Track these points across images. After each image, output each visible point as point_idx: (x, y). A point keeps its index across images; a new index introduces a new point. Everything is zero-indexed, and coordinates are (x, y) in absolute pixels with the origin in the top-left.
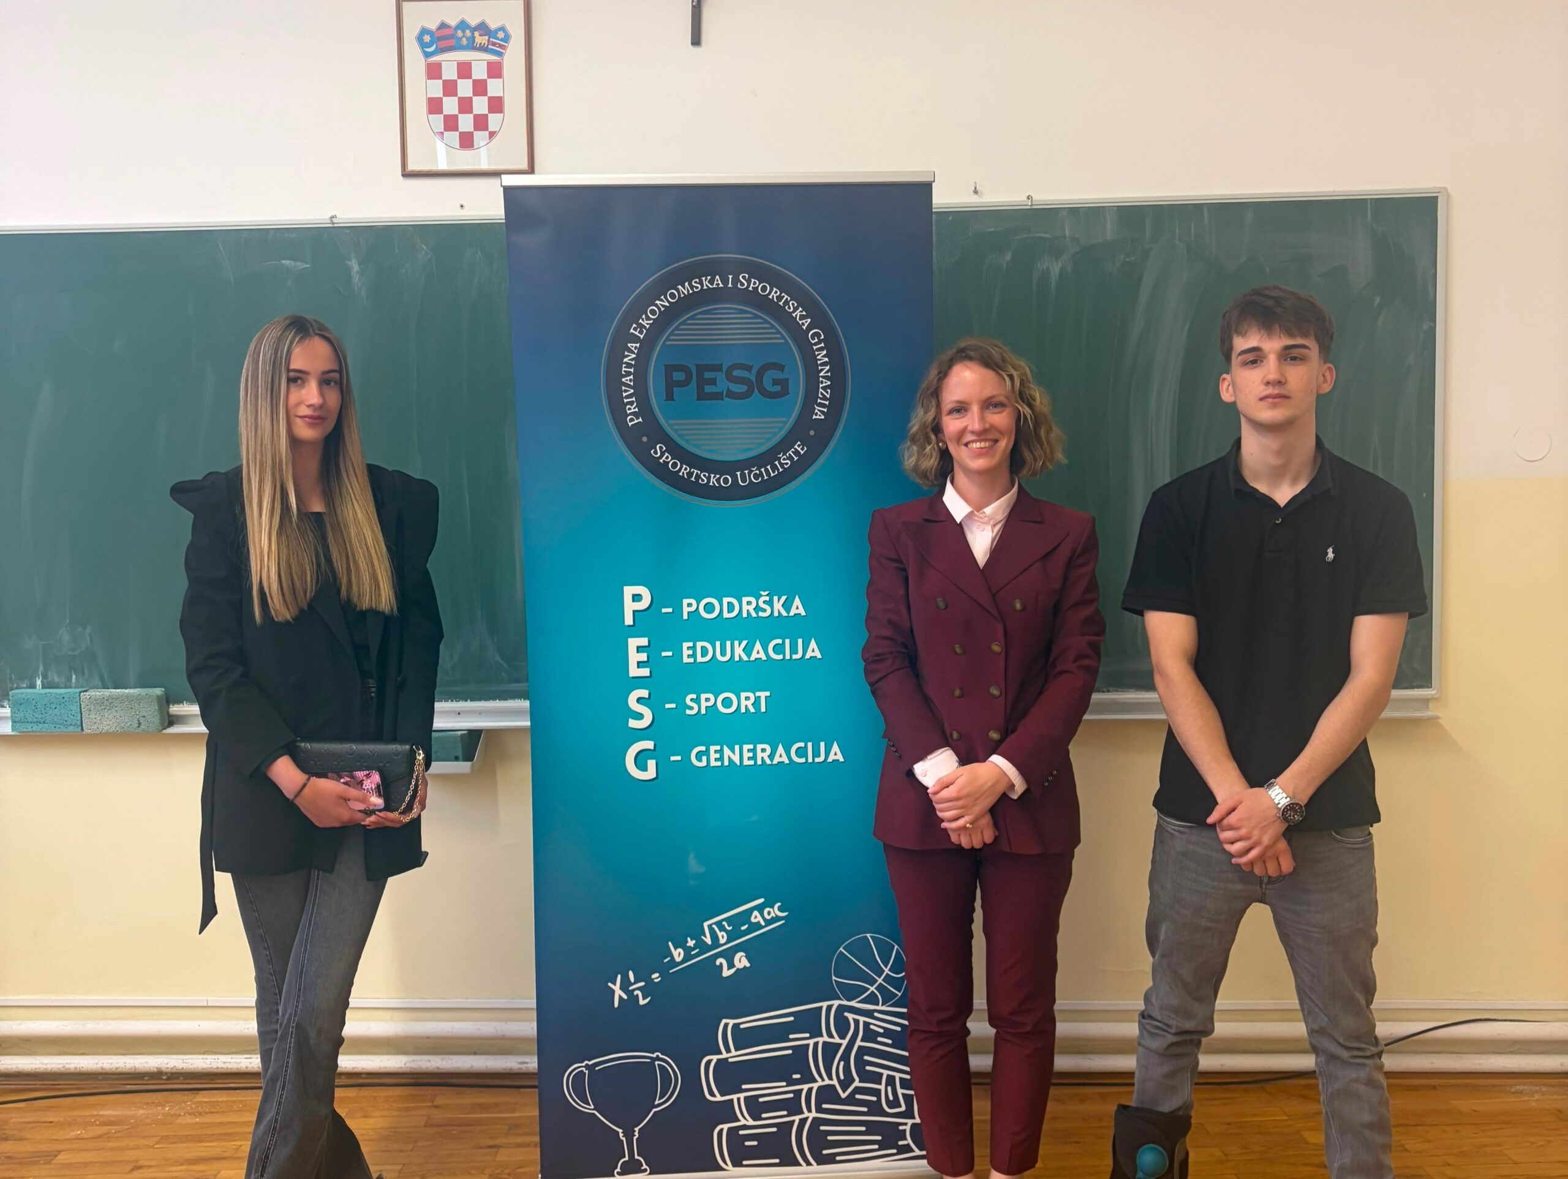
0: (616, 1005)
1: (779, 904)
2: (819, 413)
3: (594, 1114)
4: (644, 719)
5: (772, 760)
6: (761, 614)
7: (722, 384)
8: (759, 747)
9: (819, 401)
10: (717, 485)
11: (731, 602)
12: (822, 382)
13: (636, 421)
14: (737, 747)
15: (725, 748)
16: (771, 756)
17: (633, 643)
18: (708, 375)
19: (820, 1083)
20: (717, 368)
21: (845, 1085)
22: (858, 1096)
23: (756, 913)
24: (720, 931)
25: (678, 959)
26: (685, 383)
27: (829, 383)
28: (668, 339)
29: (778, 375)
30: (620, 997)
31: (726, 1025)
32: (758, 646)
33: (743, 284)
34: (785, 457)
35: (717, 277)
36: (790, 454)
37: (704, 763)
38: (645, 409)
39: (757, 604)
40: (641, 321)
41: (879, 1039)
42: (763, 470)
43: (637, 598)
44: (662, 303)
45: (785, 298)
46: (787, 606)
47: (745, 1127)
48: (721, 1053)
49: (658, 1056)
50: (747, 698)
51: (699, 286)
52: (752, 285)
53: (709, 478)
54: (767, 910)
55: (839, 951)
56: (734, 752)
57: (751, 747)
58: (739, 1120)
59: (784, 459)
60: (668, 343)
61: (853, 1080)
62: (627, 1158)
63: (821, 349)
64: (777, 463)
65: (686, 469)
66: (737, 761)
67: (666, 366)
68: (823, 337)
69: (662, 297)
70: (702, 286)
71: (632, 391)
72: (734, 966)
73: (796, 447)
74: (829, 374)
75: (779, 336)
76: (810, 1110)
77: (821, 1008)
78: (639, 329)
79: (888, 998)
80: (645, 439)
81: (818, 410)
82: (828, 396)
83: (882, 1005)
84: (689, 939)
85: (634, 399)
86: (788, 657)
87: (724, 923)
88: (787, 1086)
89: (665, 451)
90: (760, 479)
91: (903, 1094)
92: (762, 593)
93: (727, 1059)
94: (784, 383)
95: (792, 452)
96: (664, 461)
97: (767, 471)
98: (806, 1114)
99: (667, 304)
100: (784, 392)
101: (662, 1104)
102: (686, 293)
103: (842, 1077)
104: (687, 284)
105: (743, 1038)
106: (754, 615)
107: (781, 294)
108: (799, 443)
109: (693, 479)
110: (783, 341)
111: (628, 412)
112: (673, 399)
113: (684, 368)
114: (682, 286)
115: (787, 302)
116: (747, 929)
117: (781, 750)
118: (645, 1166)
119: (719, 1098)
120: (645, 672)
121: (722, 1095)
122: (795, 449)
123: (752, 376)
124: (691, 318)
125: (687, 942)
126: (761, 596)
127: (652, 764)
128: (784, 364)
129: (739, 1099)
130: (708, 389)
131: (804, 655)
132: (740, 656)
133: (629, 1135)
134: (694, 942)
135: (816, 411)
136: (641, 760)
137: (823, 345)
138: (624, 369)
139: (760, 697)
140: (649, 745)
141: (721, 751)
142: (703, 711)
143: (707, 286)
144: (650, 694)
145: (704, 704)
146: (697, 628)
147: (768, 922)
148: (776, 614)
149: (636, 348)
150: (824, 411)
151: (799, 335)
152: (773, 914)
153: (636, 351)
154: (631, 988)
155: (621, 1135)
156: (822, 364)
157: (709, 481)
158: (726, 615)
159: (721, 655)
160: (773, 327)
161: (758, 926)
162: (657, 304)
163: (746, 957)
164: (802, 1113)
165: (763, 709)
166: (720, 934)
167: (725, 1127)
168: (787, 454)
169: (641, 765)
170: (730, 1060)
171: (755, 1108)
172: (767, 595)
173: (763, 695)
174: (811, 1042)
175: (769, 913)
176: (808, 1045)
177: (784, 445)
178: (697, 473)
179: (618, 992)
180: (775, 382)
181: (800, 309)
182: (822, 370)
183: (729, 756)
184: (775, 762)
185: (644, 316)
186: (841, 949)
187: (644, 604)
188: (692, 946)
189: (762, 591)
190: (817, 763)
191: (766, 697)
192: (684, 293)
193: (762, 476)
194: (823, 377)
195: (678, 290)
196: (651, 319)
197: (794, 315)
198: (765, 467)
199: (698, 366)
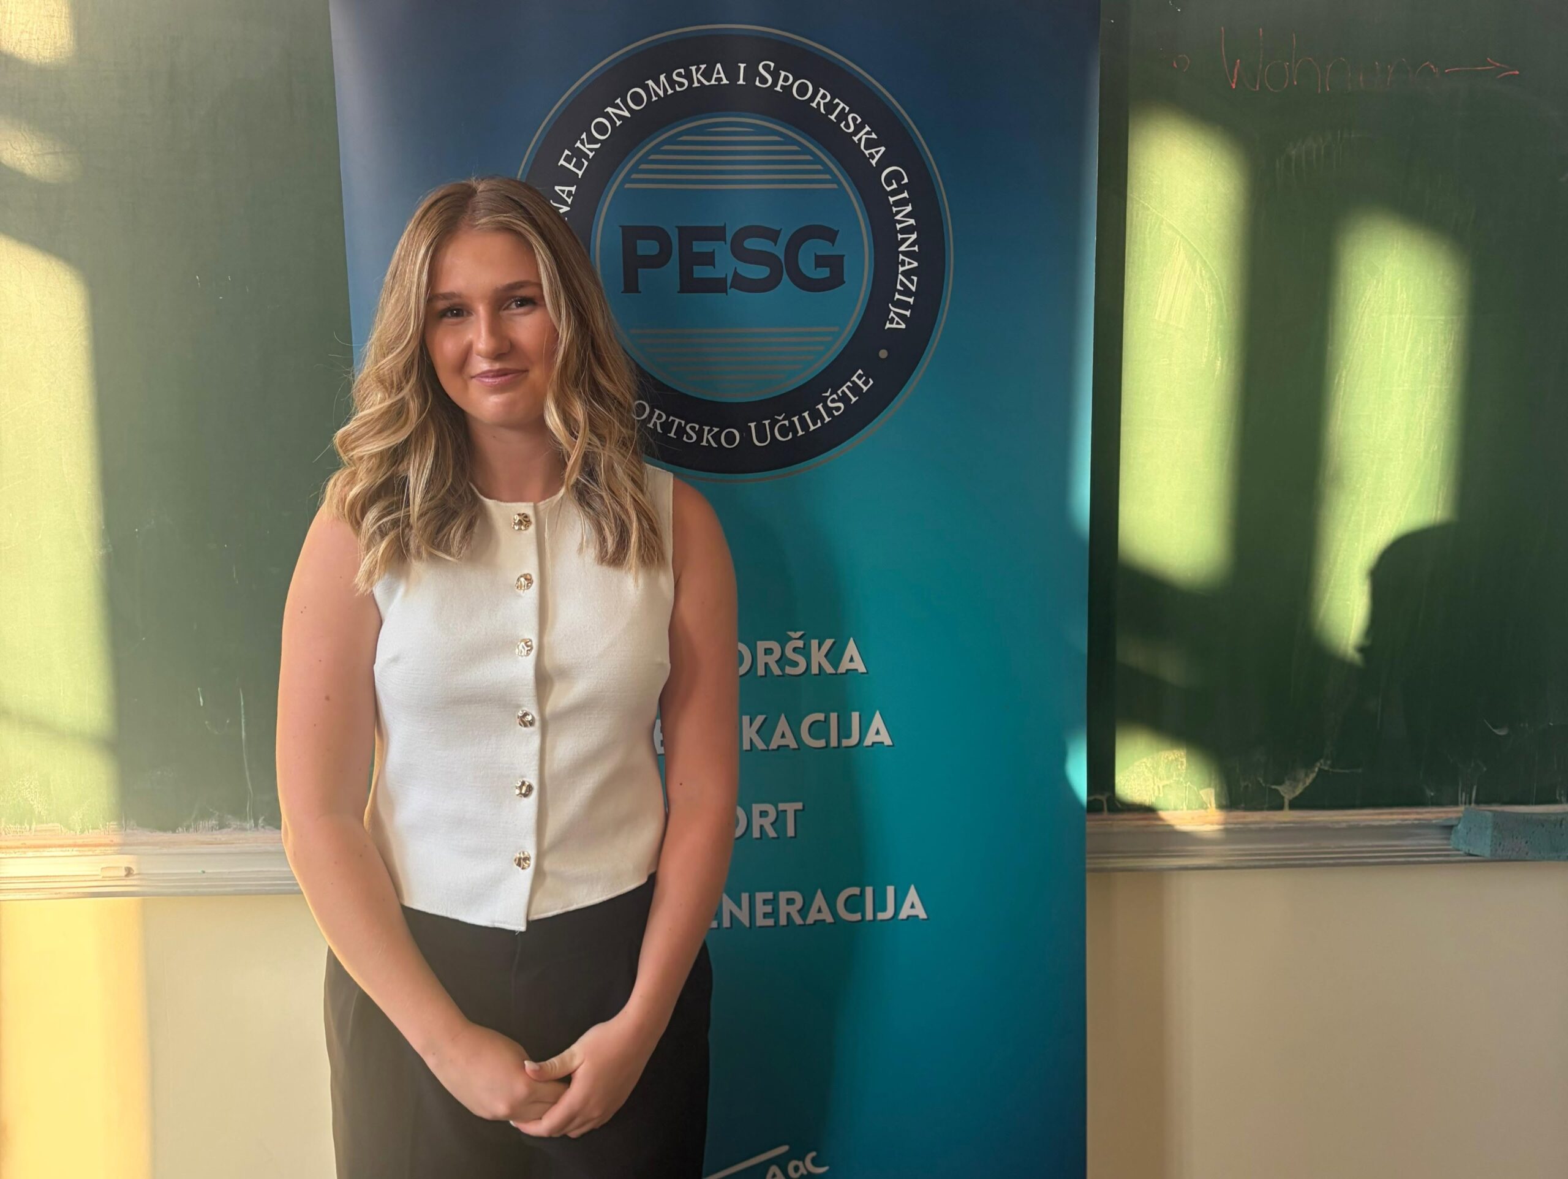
1: (814, 1154)
2: (897, 319)
5: (804, 918)
6: (789, 670)
8: (783, 896)
9: (897, 296)
10: (714, 445)
12: (903, 263)
14: (745, 897)
16: (803, 911)
18: (699, 247)
20: (717, 234)
23: (774, 1169)
26: (659, 261)
27: (916, 264)
28: (627, 179)
29: (822, 247)
32: (783, 725)
33: (765, 81)
35: (719, 66)
36: (843, 392)
39: (783, 652)
40: (578, 144)
42: (795, 419)
44: (618, 112)
45: (840, 108)
46: (834, 656)
50: (763, 814)
51: (686, 82)
52: (781, 82)
53: (700, 434)
56: (739, 905)
57: (769, 895)
59: (833, 401)
60: (627, 186)
63: (903, 203)
64: (820, 407)
65: (659, 417)
66: (744, 917)
67: (623, 227)
68: (906, 180)
69: (618, 101)
70: (691, 82)
73: (854, 378)
74: (916, 248)
75: (828, 177)
78: (575, 160)
81: (895, 313)
82: (913, 289)
86: (834, 743)
90: (790, 436)
92: (792, 634)
94: (835, 264)
95: (848, 387)
97: (802, 421)
99: (627, 114)
100: (836, 280)
102: (661, 93)
104: (662, 78)
106: (777, 671)
107: (832, 99)
108: (860, 371)
109: (672, 435)
110: (835, 186)
112: (637, 291)
113: (657, 234)
114: (654, 81)
115: (842, 116)
117: (819, 900)
122: (854, 382)
123: (779, 250)
124: (670, 141)
126: (791, 639)
128: (836, 229)
130: (700, 272)
131: (861, 740)
132: (751, 742)
135: (892, 314)
137: (905, 195)
139: (786, 811)
143: (699, 81)
148: (815, 670)
149: (569, 194)
150: (905, 316)
151: (865, 179)
152: (802, 1171)
153: (570, 201)
156: (904, 231)
157: (700, 438)
160: (817, 160)
162: (608, 113)
165: (791, 832)
168: (839, 392)
172: (800, 638)
173: (790, 808)
175: (796, 1169)
177: (833, 375)
178: (680, 424)
180: (820, 261)
181: (867, 128)
182: (904, 240)
183: (731, 913)
184: (810, 920)
185: (584, 136)
189: (791, 631)
190: (882, 921)
191: (796, 811)
192: (657, 94)
193: (795, 432)
194: (904, 253)
195: (646, 88)
196: (596, 141)
197: (856, 139)
198: (799, 414)
199: (681, 230)
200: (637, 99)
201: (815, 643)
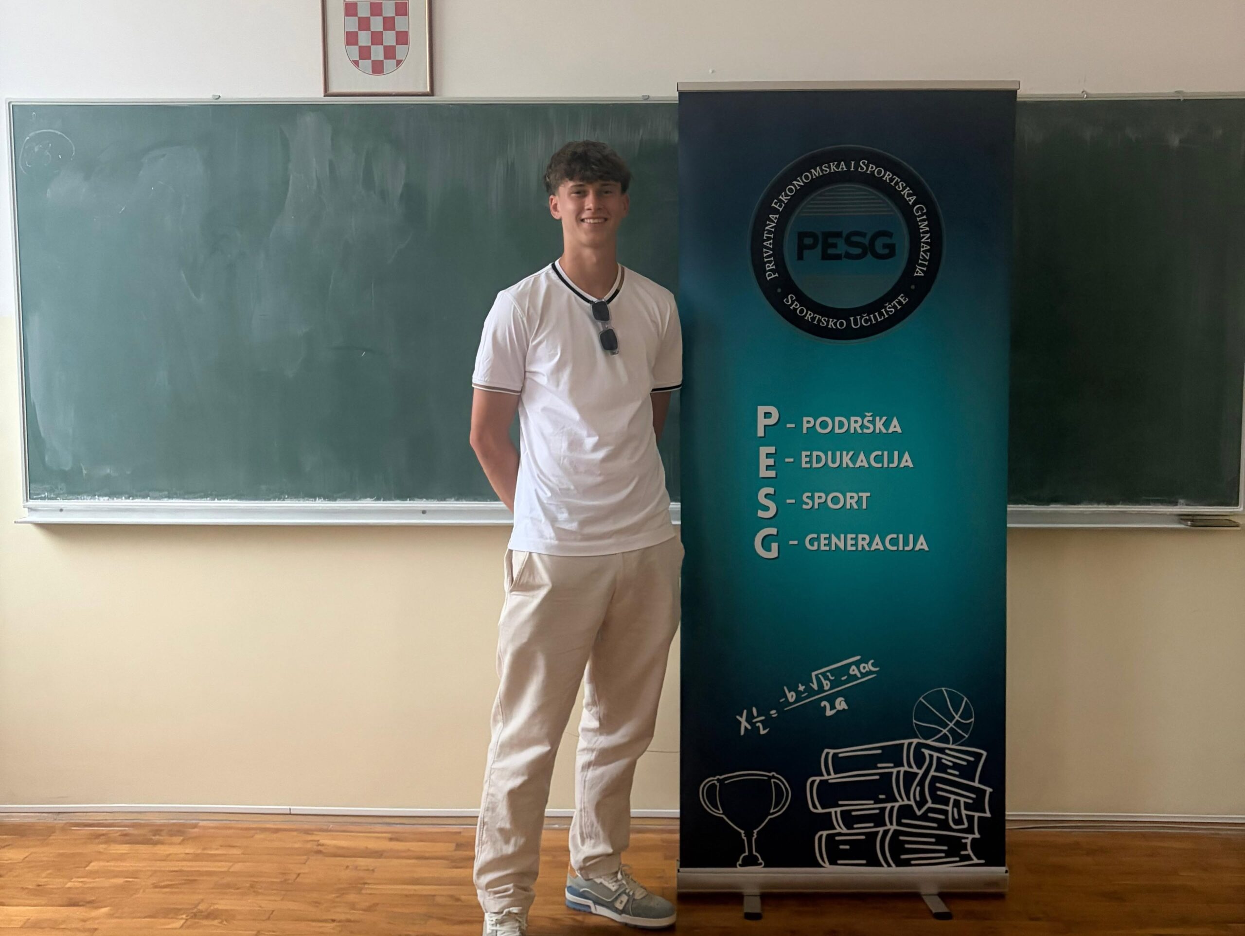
0: (742, 732)
1: (872, 661)
2: (920, 271)
3: (722, 818)
4: (770, 511)
5: (870, 547)
6: (865, 431)
7: (842, 247)
8: (860, 536)
9: (920, 261)
10: (834, 327)
11: (841, 421)
12: (923, 247)
13: (773, 276)
14: (842, 536)
15: (833, 536)
16: (870, 544)
17: (764, 450)
18: (831, 240)
19: (901, 803)
20: (838, 235)
21: (920, 805)
22: (930, 815)
23: (854, 667)
24: (825, 680)
25: (791, 700)
26: (812, 247)
27: (929, 247)
28: (802, 212)
29: (887, 240)
30: (746, 728)
31: (828, 754)
32: (862, 456)
33: (863, 169)
34: (890, 306)
35: (843, 162)
36: (894, 304)
37: (815, 548)
38: (781, 266)
39: (863, 422)
40: (781, 197)
41: (950, 771)
43: (767, 415)
44: (798, 183)
45: (896, 180)
46: (887, 425)
47: (840, 834)
48: (822, 775)
49: (773, 775)
50: (852, 497)
51: (828, 170)
52: (870, 169)
53: (828, 322)
54: (862, 666)
55: (918, 701)
56: (839, 539)
57: (854, 536)
58: (835, 829)
59: (889, 308)
60: (802, 214)
61: (927, 802)
62: (747, 854)
63: (924, 220)
64: (883, 310)
65: (810, 315)
66: (842, 546)
67: (798, 232)
68: (925, 211)
69: (799, 179)
70: (830, 170)
71: (771, 252)
72: (835, 708)
73: (899, 298)
74: (929, 240)
75: (889, 209)
76: (891, 824)
77: (903, 744)
78: (779, 204)
79: (957, 738)
80: (779, 290)
81: (919, 269)
82: (928, 258)
83: (953, 744)
84: (800, 685)
85: (772, 259)
86: (886, 465)
87: (828, 674)
88: (875, 803)
89: (795, 300)
90: (869, 323)
91: (967, 815)
92: (867, 414)
93: (826, 781)
94: (891, 247)
95: (896, 302)
96: (793, 308)
97: (875, 317)
98: (889, 826)
99: (802, 184)
100: (892, 254)
101: (775, 812)
102: (817, 175)
103: (918, 799)
104: (818, 168)
105: (841, 765)
106: (860, 431)
107: (892, 176)
108: (902, 295)
109: (815, 322)
110: (892, 213)
111: (767, 269)
112: (802, 259)
113: (813, 235)
114: (814, 170)
115: (897, 183)
116: (846, 679)
117: (877, 539)
118: (761, 861)
119: (820, 810)
120: (772, 474)
121: (823, 808)
122: (899, 300)
123: (866, 241)
124: (820, 195)
125: (798, 687)
127: (775, 546)
128: (892, 232)
129: (836, 812)
130: (831, 251)
131: (899, 464)
132: (847, 463)
133: (749, 836)
134: (804, 687)
135: (917, 270)
136: (766, 542)
137: (925, 217)
138: (765, 235)
139: (862, 497)
140: (773, 531)
141: (829, 539)
142: (816, 506)
143: (834, 169)
144: (775, 492)
145: (817, 501)
146: (814, 441)
147: (863, 675)
148: (877, 431)
149: (776, 218)
150: (924, 270)
151: (906, 210)
152: (867, 669)
153: (776, 221)
154: (754, 721)
155: (743, 835)
156: (923, 233)
157: (828, 324)
158: (837, 431)
159: (832, 463)
160: (885, 202)
161: (855, 677)
162: (794, 184)
163: (846, 701)
164: (885, 825)
166: (825, 682)
167: (825, 833)
168: (892, 304)
169: (767, 547)
170: (830, 781)
171: (849, 819)
172: (871, 416)
173: (865, 495)
174: (895, 770)
175: (864, 668)
176: (891, 773)
177: (890, 297)
178: (819, 318)
179: (744, 724)
180: (885, 246)
181: (908, 188)
182: (924, 237)
183: (836, 543)
184: (873, 549)
185: (783, 194)
186: (921, 699)
187: (772, 421)
188: (803, 690)
189: (867, 412)
190: (907, 551)
191: (867, 497)
192: (815, 175)
193: (871, 321)
194: (924, 243)
195: (811, 173)
196: (789, 196)
197: (902, 193)
198: (873, 313)
199: (824, 233)
200: (807, 177)
201: (878, 418)
